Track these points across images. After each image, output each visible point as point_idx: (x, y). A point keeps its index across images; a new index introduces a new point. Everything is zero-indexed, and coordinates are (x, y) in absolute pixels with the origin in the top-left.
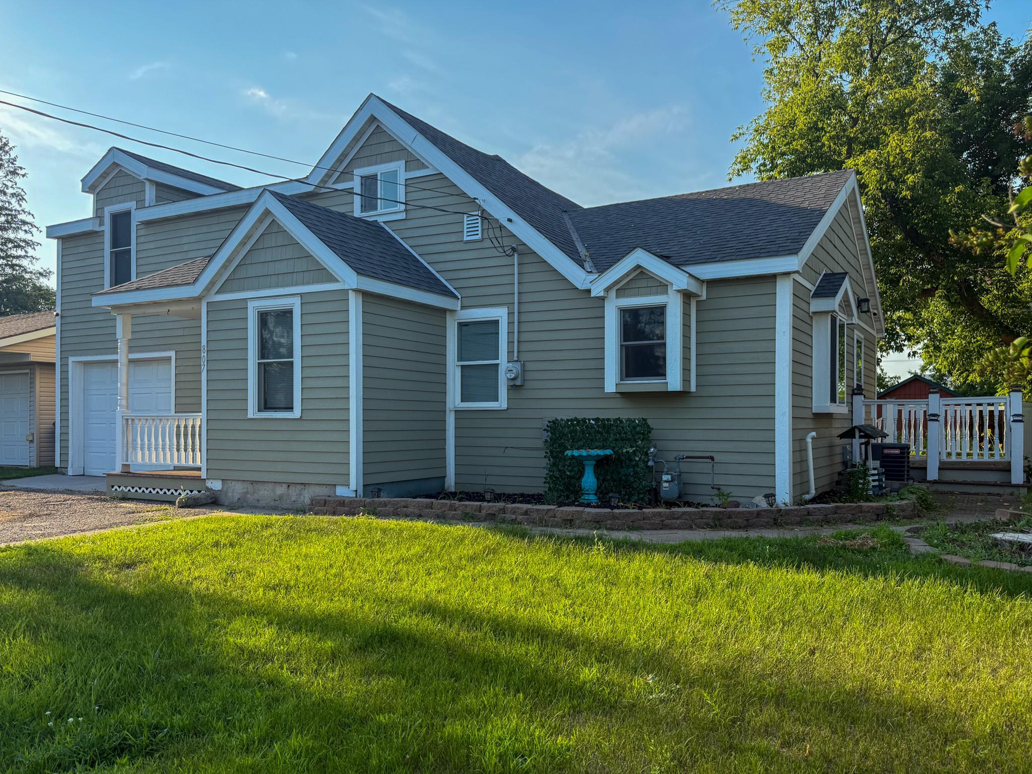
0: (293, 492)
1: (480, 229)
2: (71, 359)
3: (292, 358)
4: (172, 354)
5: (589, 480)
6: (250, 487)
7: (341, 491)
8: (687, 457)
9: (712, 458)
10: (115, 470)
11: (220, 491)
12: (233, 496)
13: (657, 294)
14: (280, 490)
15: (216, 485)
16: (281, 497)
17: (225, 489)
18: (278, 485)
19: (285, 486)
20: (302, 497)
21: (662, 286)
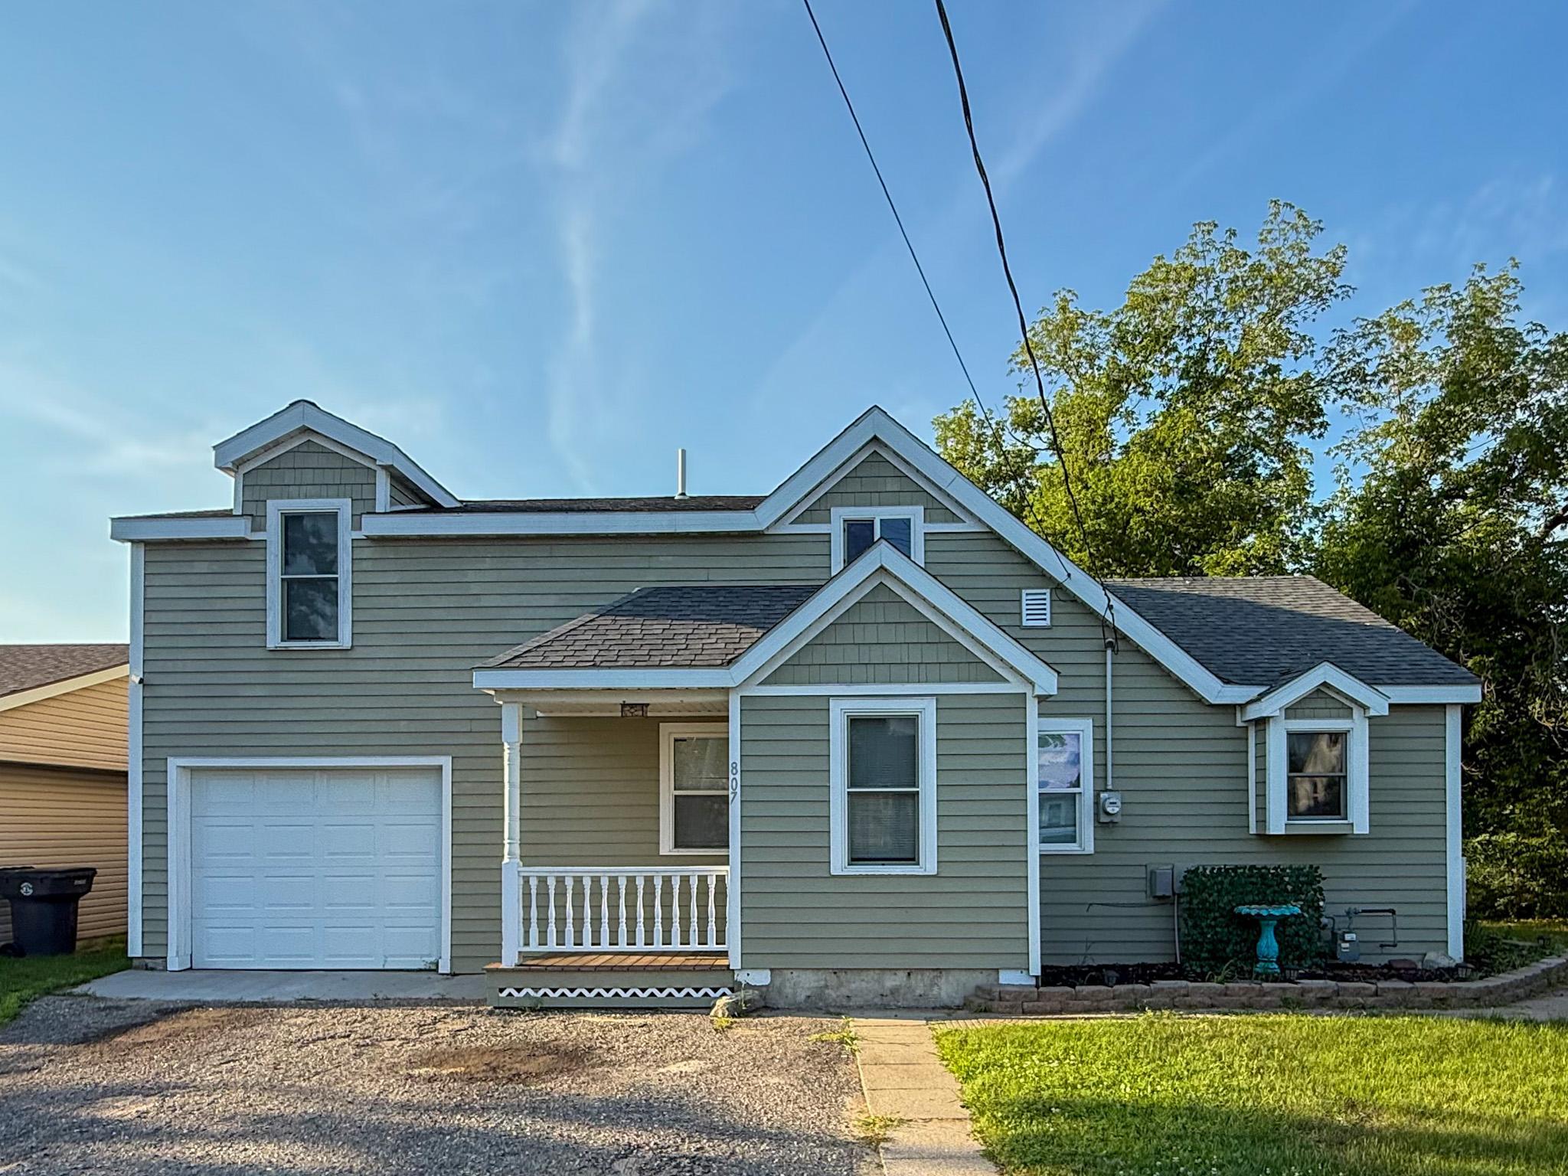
0: (919, 984)
1: (1048, 612)
2: (173, 763)
3: (914, 784)
4: (446, 762)
5: (1269, 944)
6: (832, 979)
7: (1007, 978)
8: (1364, 911)
9: (1393, 912)
10: (499, 959)
11: (767, 986)
12: (795, 994)
13: (1339, 717)
14: (891, 981)
15: (762, 978)
16: (894, 991)
17: (777, 983)
18: (888, 972)
19: (902, 975)
20: (936, 988)
21: (1346, 706)
